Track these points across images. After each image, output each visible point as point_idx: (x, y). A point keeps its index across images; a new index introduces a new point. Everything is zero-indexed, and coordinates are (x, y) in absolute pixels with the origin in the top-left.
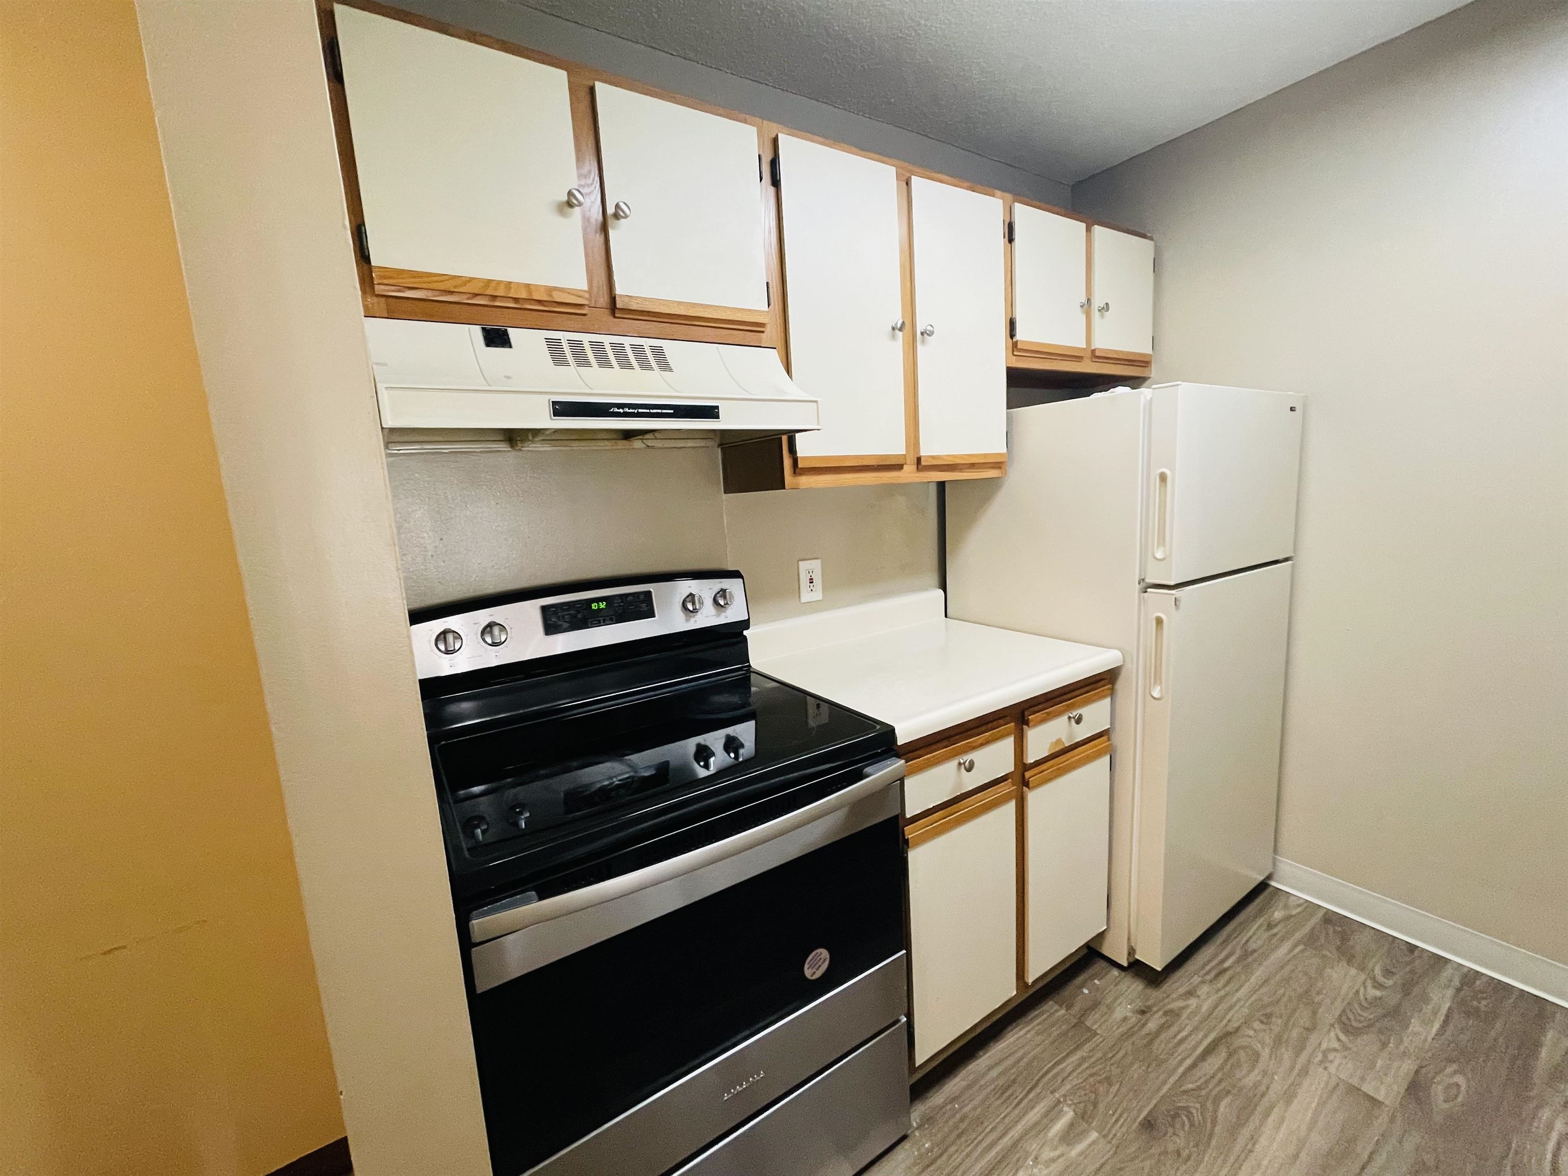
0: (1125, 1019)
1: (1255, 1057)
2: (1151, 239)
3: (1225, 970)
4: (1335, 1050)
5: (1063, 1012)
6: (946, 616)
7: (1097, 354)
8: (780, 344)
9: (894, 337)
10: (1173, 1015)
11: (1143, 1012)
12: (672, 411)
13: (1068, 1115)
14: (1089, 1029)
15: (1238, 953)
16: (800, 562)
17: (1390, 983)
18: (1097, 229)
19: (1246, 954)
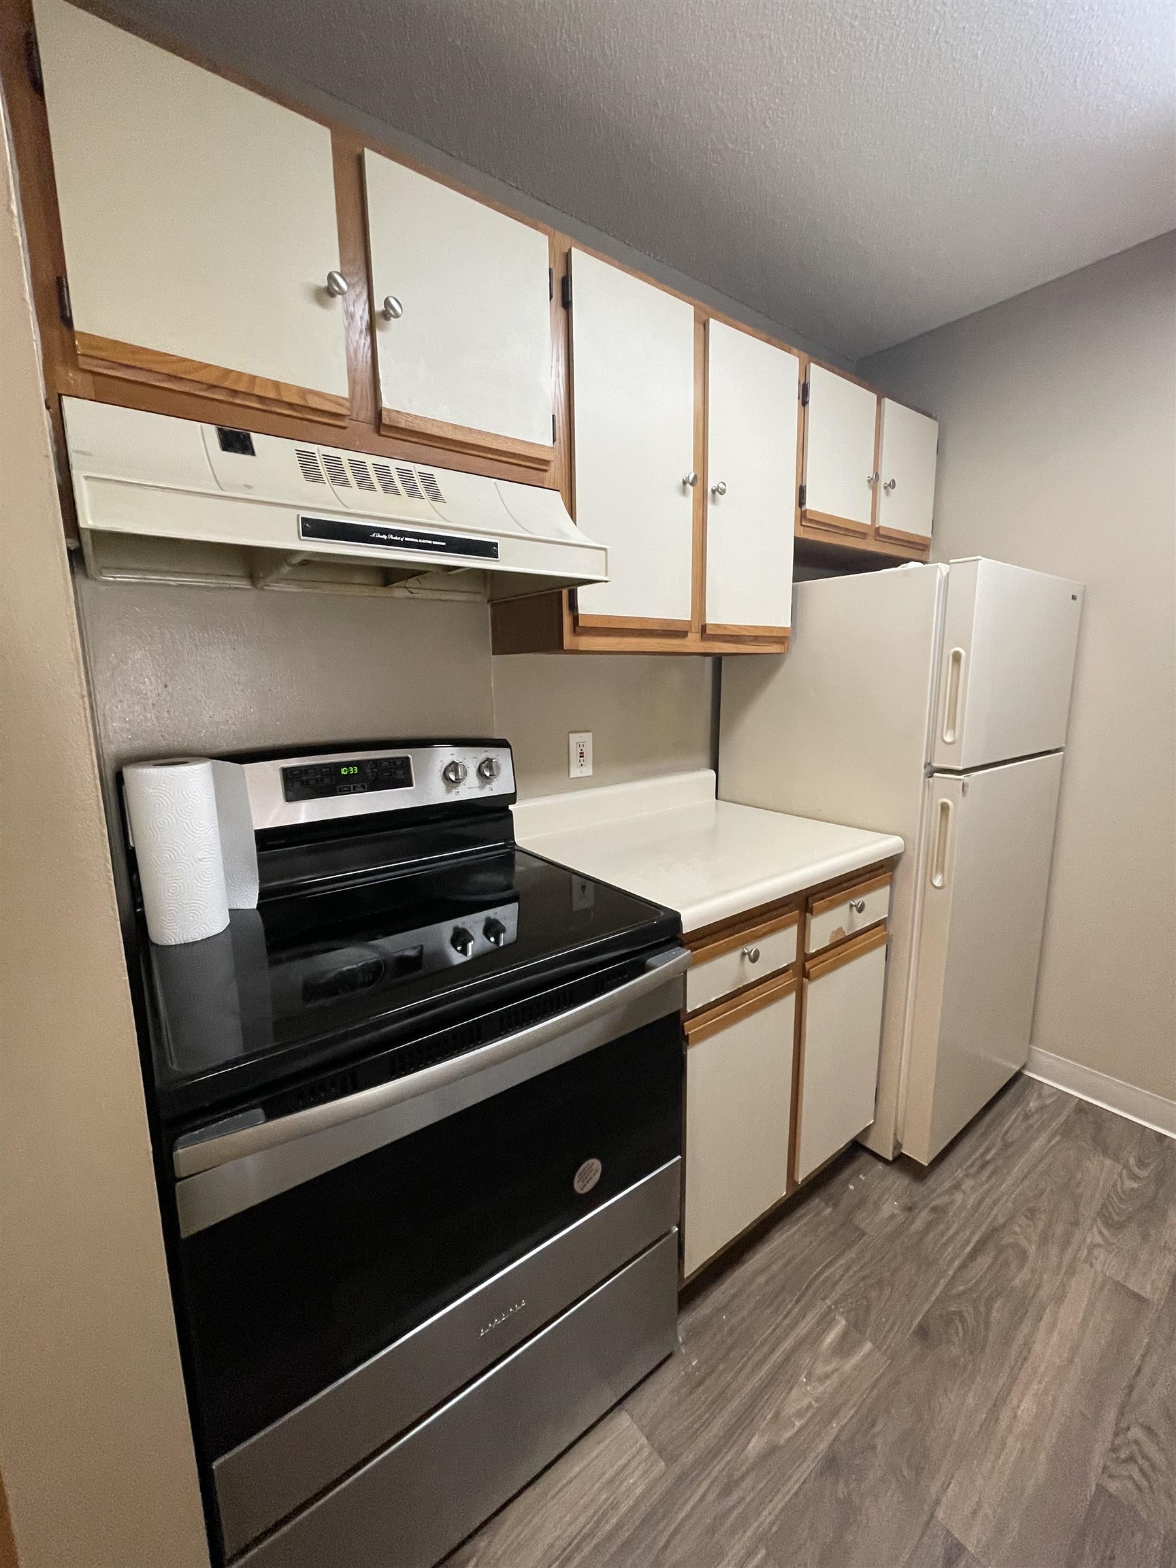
0: (892, 1217)
1: (1023, 1255)
2: (935, 419)
3: (987, 1163)
4: (1099, 1246)
5: (829, 1210)
6: (717, 798)
7: (882, 532)
8: (563, 485)
9: (684, 492)
10: (939, 1212)
11: (910, 1209)
12: (444, 544)
13: (841, 1324)
14: (857, 1228)
15: (999, 1144)
16: (571, 735)
17: (1143, 1173)
18: (887, 402)
19: (1007, 1146)
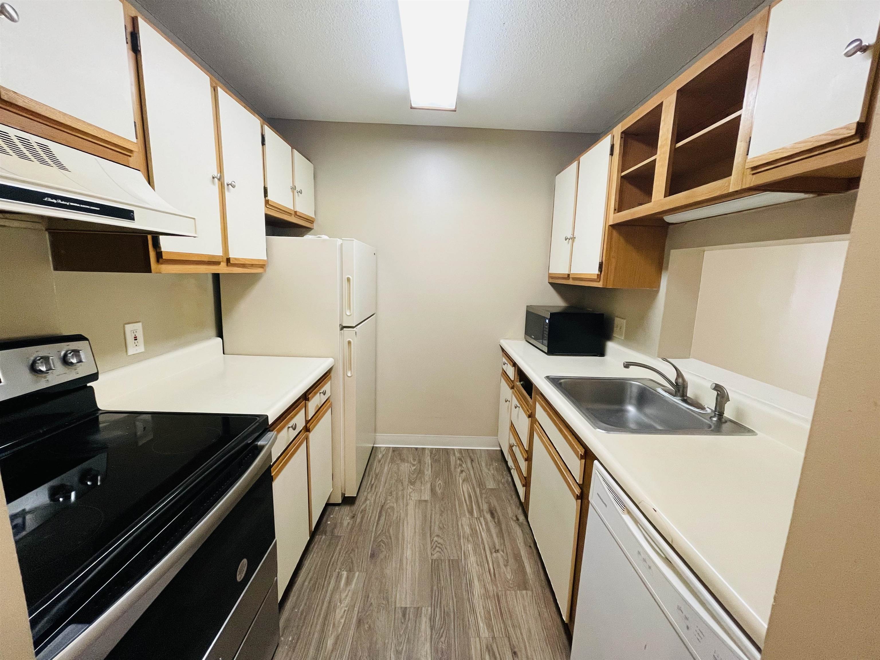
0: (348, 523)
1: (392, 508)
2: (312, 163)
3: (373, 484)
4: (411, 492)
5: (324, 537)
6: (224, 353)
7: (298, 214)
8: (143, 167)
9: (213, 183)
10: (364, 510)
11: (353, 517)
12: (99, 209)
13: (345, 574)
14: (337, 537)
15: (374, 476)
16: (126, 326)
17: (415, 463)
18: (295, 151)
19: (377, 475)
